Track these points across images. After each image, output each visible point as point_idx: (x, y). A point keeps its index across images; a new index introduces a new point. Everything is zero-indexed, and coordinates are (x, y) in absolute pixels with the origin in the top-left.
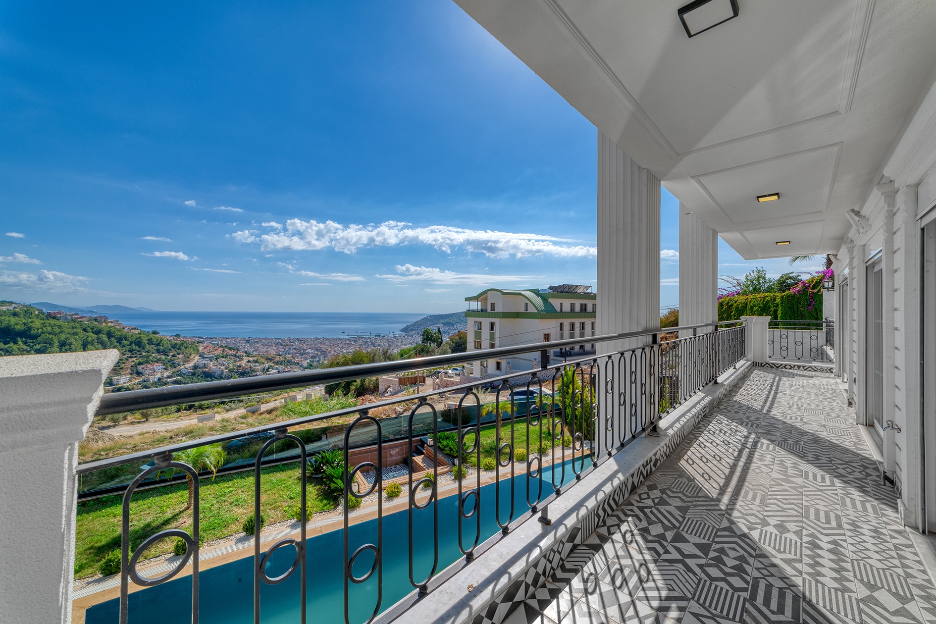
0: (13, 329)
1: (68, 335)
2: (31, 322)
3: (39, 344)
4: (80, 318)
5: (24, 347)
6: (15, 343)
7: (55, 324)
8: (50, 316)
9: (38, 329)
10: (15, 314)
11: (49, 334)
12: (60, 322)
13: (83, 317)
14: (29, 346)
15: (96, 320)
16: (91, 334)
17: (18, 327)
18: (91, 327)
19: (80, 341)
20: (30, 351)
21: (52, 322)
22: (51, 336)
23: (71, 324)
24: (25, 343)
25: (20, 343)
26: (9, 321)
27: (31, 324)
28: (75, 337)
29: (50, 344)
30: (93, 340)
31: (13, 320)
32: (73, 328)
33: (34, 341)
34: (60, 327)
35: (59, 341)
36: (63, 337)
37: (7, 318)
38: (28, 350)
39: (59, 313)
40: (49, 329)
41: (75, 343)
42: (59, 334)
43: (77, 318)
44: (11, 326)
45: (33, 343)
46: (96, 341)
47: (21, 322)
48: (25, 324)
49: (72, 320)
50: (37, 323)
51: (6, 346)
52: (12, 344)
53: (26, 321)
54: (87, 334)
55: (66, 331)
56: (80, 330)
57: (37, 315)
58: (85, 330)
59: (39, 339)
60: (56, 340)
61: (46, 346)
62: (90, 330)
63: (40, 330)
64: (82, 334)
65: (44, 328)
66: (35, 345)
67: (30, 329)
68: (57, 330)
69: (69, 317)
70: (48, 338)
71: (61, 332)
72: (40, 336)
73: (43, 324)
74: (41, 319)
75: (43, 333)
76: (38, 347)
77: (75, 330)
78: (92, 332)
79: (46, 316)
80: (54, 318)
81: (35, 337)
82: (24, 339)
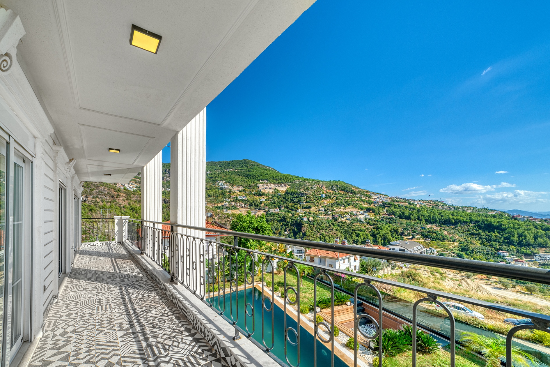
0: (493, 224)
1: (524, 230)
2: (502, 221)
3: (506, 234)
4: (534, 219)
5: (498, 235)
6: (494, 232)
7: (516, 223)
8: (514, 218)
9: (505, 225)
10: (494, 217)
11: (512, 228)
12: (520, 222)
13: (536, 219)
14: (500, 234)
15: (545, 221)
16: (541, 230)
17: (495, 224)
18: (541, 225)
19: (532, 235)
20: (501, 237)
21: (514, 221)
22: (513, 230)
23: (527, 223)
24: (499, 233)
25: (496, 232)
26: (491, 220)
27: (502, 222)
28: (529, 231)
29: (513, 235)
30: (542, 235)
31: (493, 220)
32: (527, 226)
33: (504, 232)
34: (519, 225)
35: (518, 234)
36: (520, 231)
37: (490, 219)
38: (500, 237)
39: (519, 216)
40: (512, 225)
41: (528, 235)
42: (518, 229)
43: (532, 219)
44: (492, 223)
45: (503, 233)
46: (545, 236)
47: (496, 221)
48: (498, 222)
49: (528, 221)
50: (505, 222)
51: (489, 234)
52: (492, 233)
53: (499, 221)
54: (538, 230)
55: (523, 227)
56: (532, 227)
57: (506, 217)
58: (536, 227)
59: (506, 231)
60: (516, 232)
61: (510, 236)
62: (540, 228)
63: (506, 226)
64: (533, 230)
65: (509, 225)
66: (504, 234)
67: (501, 225)
68: (517, 227)
69: (526, 219)
70: (511, 231)
71: (519, 228)
72: (506, 229)
73: (508, 222)
74: (508, 220)
75: (508, 228)
76: (505, 236)
77: (529, 227)
78: (542, 229)
79: (511, 218)
80: (515, 219)
81: (504, 230)
82: (498, 231)
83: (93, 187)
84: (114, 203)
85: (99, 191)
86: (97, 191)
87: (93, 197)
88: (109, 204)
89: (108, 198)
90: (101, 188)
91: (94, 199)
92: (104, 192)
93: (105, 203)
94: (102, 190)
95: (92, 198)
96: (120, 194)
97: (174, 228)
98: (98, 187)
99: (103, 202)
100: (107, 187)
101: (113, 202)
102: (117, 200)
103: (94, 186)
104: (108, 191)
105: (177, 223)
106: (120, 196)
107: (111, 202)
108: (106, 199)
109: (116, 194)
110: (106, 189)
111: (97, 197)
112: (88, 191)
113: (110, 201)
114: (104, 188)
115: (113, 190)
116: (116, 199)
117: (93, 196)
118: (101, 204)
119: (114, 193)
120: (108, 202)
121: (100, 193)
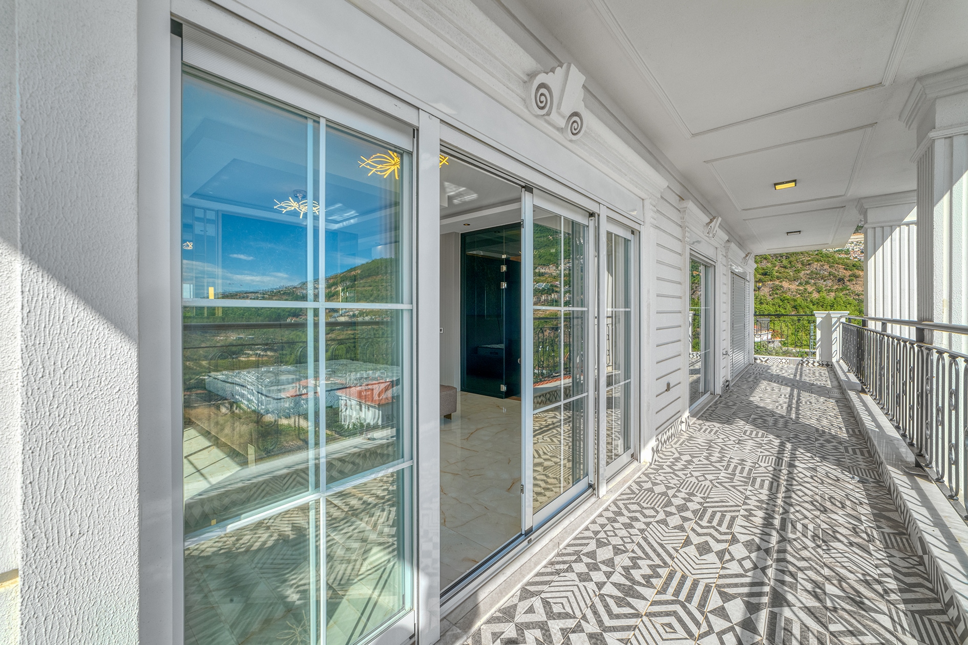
83: (800, 266)
84: (844, 292)
85: (812, 272)
86: (808, 272)
87: (801, 284)
88: (833, 294)
89: (829, 283)
90: (816, 265)
91: (801, 288)
92: (821, 272)
93: (824, 294)
94: (818, 268)
95: (798, 286)
96: (857, 274)
97: (926, 332)
98: (809, 264)
99: (819, 292)
100: (828, 262)
101: (842, 290)
102: (851, 287)
103: (803, 264)
104: (830, 270)
105: (932, 320)
106: (857, 277)
107: (837, 290)
108: (826, 286)
109: (848, 273)
110: (826, 267)
111: (807, 283)
112: (791, 273)
113: (834, 288)
114: (822, 266)
115: (841, 266)
116: (848, 283)
117: (799, 281)
118: (815, 296)
119: (842, 272)
120: (830, 291)
121: (814, 275)
